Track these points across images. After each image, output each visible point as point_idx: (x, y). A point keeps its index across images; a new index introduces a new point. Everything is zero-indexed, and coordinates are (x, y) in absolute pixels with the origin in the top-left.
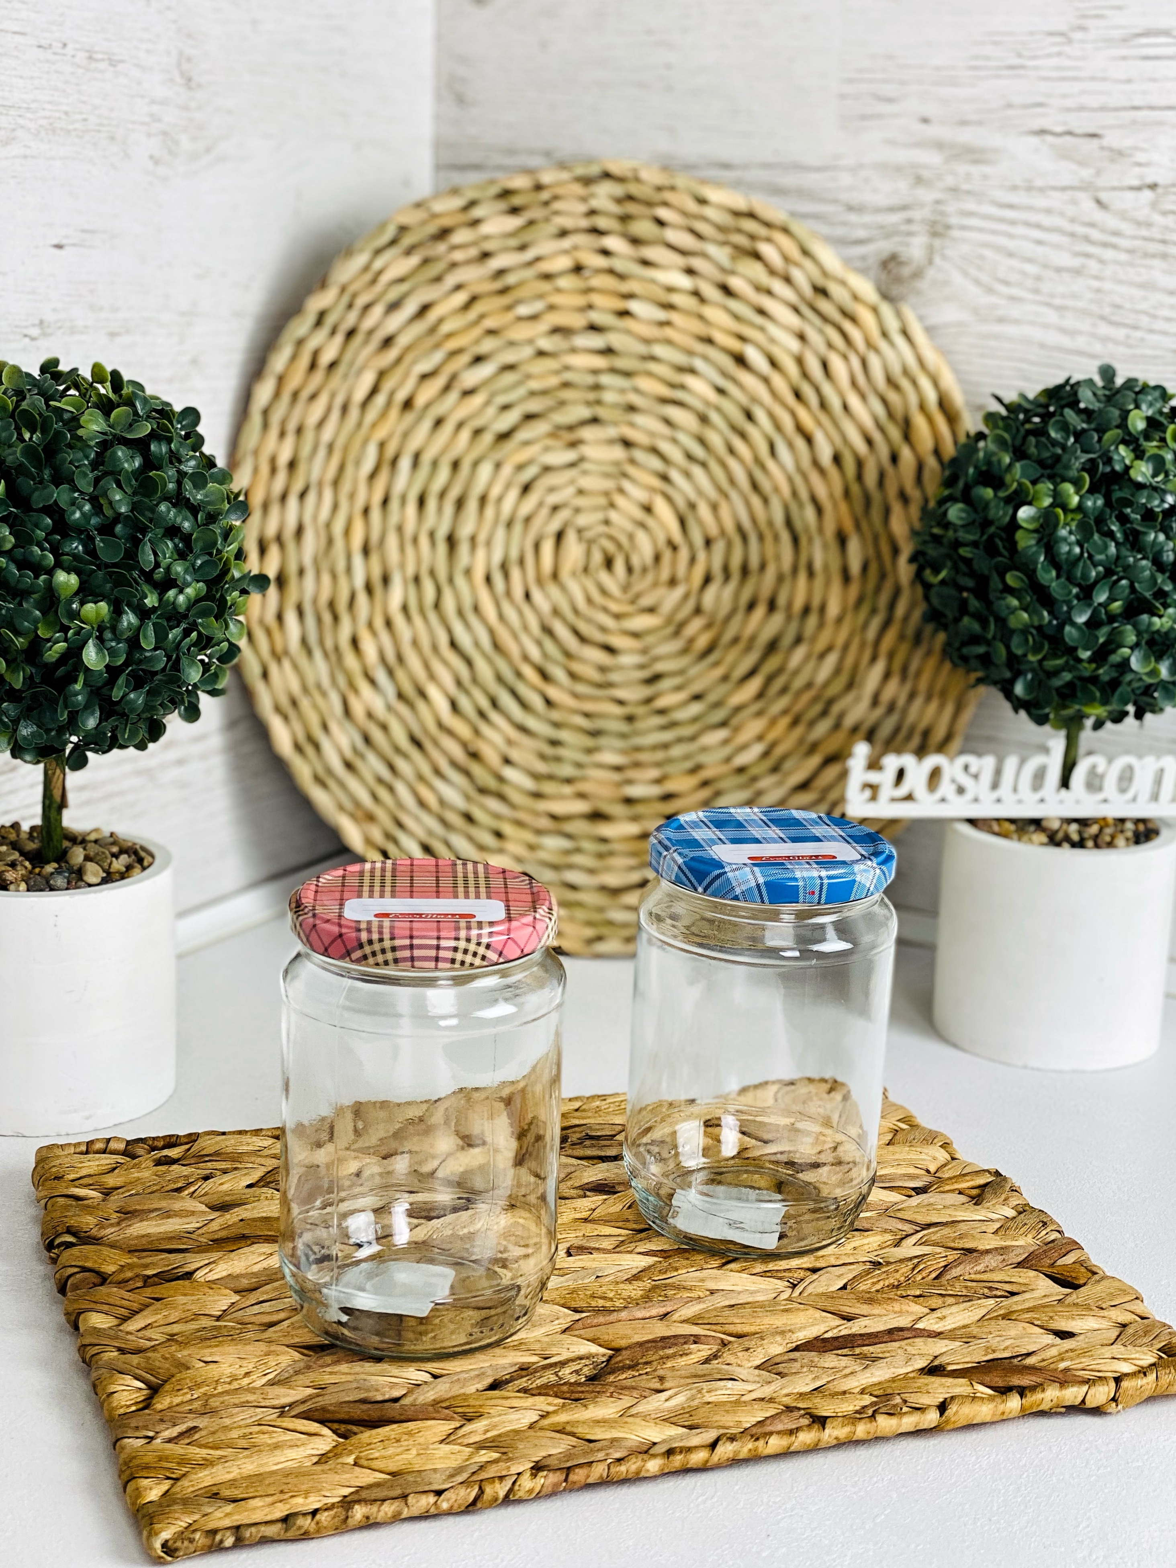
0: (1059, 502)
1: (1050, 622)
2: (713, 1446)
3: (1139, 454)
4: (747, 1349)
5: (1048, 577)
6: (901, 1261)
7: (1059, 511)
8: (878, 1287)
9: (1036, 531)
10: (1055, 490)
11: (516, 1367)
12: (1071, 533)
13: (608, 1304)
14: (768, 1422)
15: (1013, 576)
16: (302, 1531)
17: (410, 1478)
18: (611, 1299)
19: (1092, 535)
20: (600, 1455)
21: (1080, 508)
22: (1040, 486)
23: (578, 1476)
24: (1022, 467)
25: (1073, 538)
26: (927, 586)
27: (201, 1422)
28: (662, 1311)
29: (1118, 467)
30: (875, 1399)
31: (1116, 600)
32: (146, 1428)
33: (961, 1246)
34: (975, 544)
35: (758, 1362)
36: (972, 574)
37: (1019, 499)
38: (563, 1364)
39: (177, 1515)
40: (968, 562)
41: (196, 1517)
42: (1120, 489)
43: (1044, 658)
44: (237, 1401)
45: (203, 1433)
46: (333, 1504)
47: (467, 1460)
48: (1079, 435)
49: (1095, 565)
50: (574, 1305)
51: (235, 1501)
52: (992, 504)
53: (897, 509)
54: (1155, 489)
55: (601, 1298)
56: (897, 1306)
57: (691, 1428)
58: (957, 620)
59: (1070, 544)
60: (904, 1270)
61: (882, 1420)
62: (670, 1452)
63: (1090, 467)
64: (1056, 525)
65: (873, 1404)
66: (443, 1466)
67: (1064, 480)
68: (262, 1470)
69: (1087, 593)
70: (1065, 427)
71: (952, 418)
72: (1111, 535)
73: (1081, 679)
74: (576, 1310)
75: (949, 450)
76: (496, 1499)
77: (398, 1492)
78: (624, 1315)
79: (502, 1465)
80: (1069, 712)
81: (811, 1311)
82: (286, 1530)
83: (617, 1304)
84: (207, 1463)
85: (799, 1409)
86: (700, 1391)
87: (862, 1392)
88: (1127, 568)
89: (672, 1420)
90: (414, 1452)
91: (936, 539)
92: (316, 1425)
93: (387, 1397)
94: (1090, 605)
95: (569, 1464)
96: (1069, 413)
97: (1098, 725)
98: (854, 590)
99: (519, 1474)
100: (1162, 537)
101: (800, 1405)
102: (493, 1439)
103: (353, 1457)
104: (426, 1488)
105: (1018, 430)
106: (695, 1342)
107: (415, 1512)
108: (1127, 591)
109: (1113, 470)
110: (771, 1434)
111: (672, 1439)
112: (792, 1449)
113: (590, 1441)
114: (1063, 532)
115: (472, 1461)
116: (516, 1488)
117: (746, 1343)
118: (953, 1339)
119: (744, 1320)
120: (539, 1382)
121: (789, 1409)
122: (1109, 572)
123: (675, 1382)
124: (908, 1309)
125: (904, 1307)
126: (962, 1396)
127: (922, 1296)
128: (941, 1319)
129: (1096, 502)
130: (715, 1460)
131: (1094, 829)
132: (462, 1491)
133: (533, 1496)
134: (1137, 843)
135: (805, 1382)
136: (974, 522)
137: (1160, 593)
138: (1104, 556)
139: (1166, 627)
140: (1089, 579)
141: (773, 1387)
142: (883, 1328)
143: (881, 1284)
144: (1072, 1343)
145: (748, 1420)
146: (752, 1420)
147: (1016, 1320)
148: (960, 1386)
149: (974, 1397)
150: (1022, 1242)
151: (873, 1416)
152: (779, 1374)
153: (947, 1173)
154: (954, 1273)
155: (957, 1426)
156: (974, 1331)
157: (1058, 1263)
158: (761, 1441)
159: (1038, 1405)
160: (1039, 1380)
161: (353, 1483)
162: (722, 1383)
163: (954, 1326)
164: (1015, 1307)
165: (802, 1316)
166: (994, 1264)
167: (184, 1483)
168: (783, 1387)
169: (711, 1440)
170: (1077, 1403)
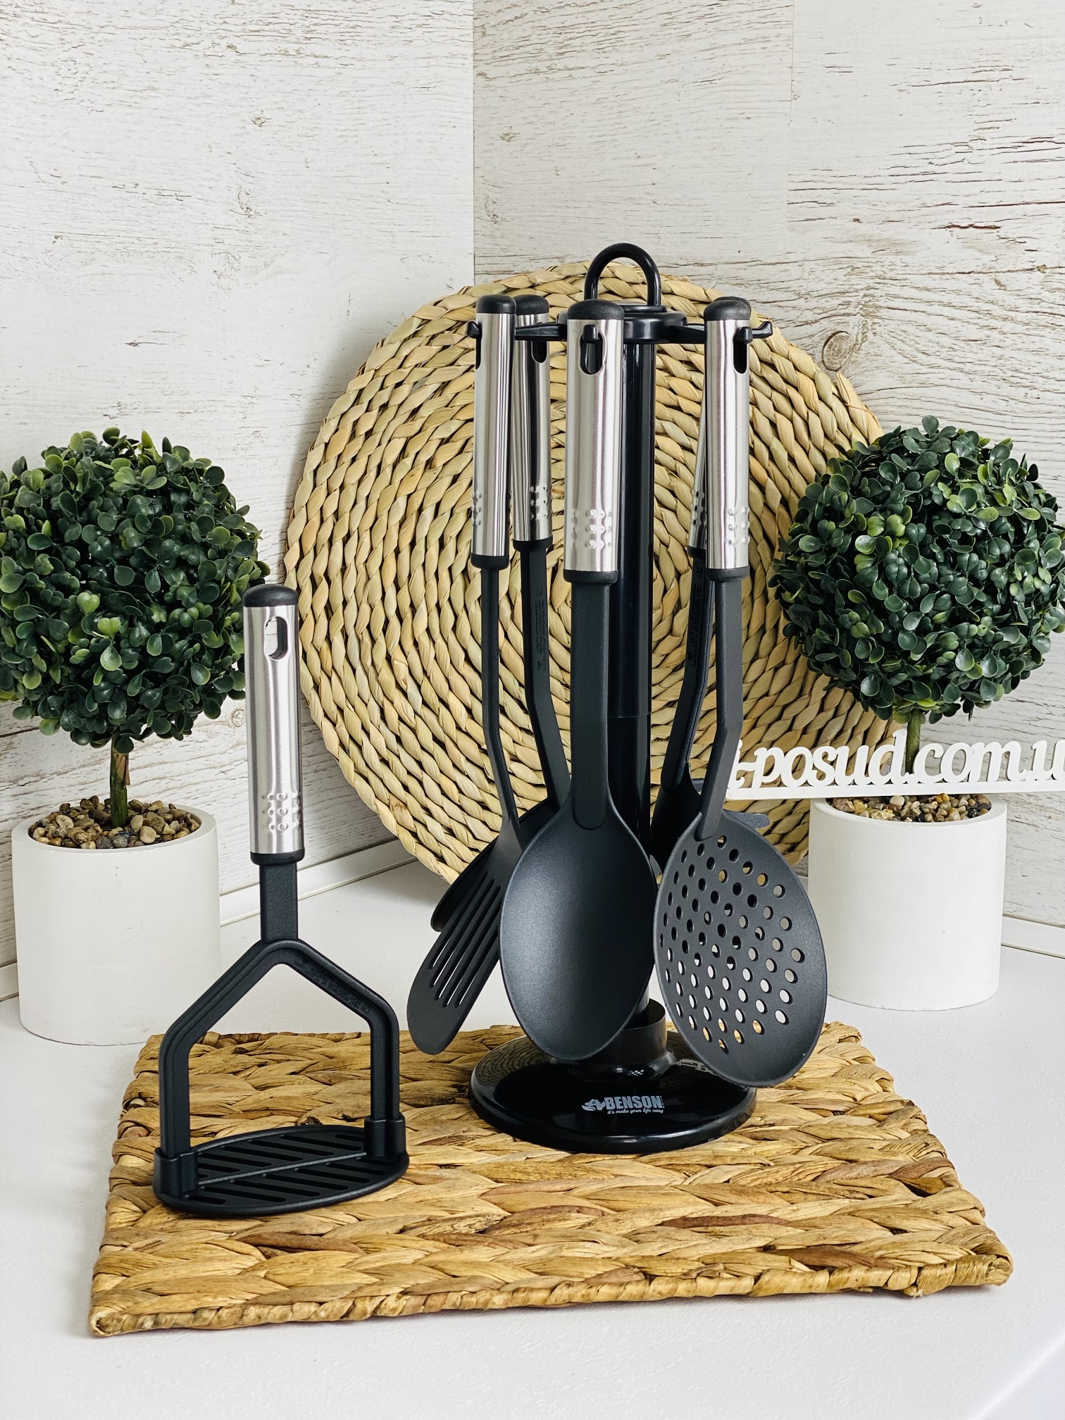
0: (889, 531)
1: (886, 631)
2: (553, 1289)
3: (955, 490)
4: (617, 1220)
5: (881, 592)
6: (785, 1165)
7: (888, 538)
8: (756, 1183)
9: (871, 555)
10: (886, 521)
11: (425, 1218)
12: (899, 556)
13: (524, 1177)
14: (606, 1275)
15: (853, 592)
16: (207, 1323)
17: (300, 1290)
18: (528, 1174)
19: (917, 557)
20: (458, 1288)
21: (906, 535)
22: (872, 519)
23: (436, 1302)
24: (858, 503)
25: (901, 560)
26: (785, 604)
27: (164, 1238)
28: (566, 1187)
29: (937, 501)
30: (703, 1265)
31: (941, 611)
32: (124, 1239)
33: (846, 1157)
34: (822, 568)
35: (625, 1232)
36: (821, 593)
37: (857, 529)
38: (462, 1219)
39: (115, 1301)
40: (816, 583)
41: (130, 1304)
42: (940, 519)
43: (883, 661)
44: (198, 1225)
45: (163, 1246)
46: (235, 1304)
47: (352, 1280)
48: (904, 476)
49: (920, 583)
50: (496, 1176)
51: (162, 1295)
52: (834, 535)
54: (969, 518)
55: (520, 1172)
56: (763, 1199)
57: (541, 1274)
58: (811, 632)
59: (899, 566)
60: (785, 1172)
61: (702, 1282)
62: (516, 1290)
63: (914, 502)
64: (887, 551)
65: (701, 1269)
66: (330, 1283)
67: (893, 513)
68: (191, 1275)
69: (915, 605)
70: (893, 469)
72: (933, 557)
73: (914, 678)
74: (497, 1181)
75: (803, 488)
76: (365, 1314)
77: (288, 1299)
78: (531, 1187)
79: (376, 1287)
80: (908, 706)
81: (691, 1197)
82: (195, 1320)
83: (532, 1178)
84: (155, 1267)
85: (634, 1267)
86: (560, 1248)
87: (698, 1260)
88: (948, 584)
89: (530, 1267)
90: (312, 1271)
91: (791, 565)
92: (253, 1248)
93: (314, 1231)
94: (918, 616)
95: (429, 1292)
96: (896, 457)
97: (935, 718)
99: (388, 1295)
100: (976, 557)
101: (637, 1265)
102: (379, 1268)
103: (265, 1272)
104: (310, 1299)
105: (856, 473)
106: (578, 1212)
107: (298, 1316)
108: (949, 603)
109: (933, 503)
110: (603, 1284)
111: (523, 1281)
112: (620, 1298)
113: (455, 1276)
114: (893, 556)
115: (355, 1282)
116: (383, 1306)
117: (619, 1215)
118: (797, 1227)
119: (626, 1199)
120: (436, 1231)
121: (627, 1266)
122: (933, 588)
123: (546, 1240)
124: (771, 1201)
125: (768, 1200)
126: (777, 1269)
127: (788, 1192)
128: (794, 1211)
129: (919, 530)
130: (552, 1300)
131: (934, 805)
132: (338, 1304)
133: (396, 1314)
134: (970, 816)
135: (652, 1249)
136: (821, 549)
137: (977, 604)
138: (927, 575)
139: (983, 633)
140: (916, 594)
141: (625, 1250)
142: (740, 1214)
143: (759, 1181)
144: (898, 1237)
145: (590, 1273)
146: (594, 1273)
147: (859, 1216)
148: (780, 1261)
149: (788, 1271)
150: (900, 1158)
151: (696, 1278)
152: (638, 1242)
153: (869, 1101)
154: (828, 1177)
155: (768, 1294)
156: (818, 1223)
157: (924, 1176)
158: (594, 1289)
159: (844, 1283)
160: (851, 1263)
161: (256, 1291)
162: (582, 1244)
163: (804, 1218)
164: (864, 1207)
165: (678, 1200)
166: (865, 1173)
167: (131, 1279)
168: (633, 1251)
169: (553, 1285)
170: (882, 1285)
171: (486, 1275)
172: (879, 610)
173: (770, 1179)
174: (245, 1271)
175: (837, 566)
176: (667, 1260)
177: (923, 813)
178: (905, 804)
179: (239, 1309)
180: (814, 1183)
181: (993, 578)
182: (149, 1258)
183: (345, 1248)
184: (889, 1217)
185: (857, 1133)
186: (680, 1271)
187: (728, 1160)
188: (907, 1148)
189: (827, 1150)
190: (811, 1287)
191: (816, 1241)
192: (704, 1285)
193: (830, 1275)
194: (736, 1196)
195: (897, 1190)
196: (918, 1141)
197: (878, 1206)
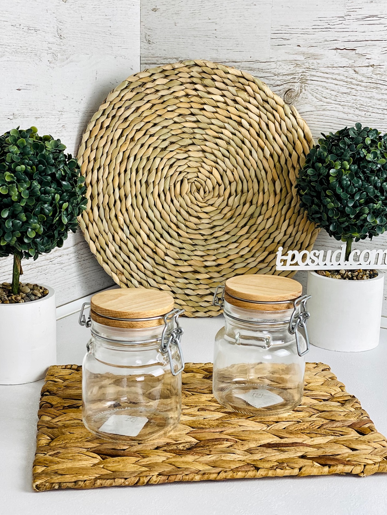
0: (343, 167)
1: (340, 206)
3: (369, 151)
4: (242, 444)
5: (340, 191)
6: (307, 422)
7: (343, 170)
9: (336, 177)
10: (341, 163)
11: (165, 443)
12: (347, 177)
13: (204, 427)
14: (240, 467)
15: (328, 191)
16: (80, 486)
17: (117, 473)
18: (205, 425)
19: (354, 178)
20: (181, 473)
21: (350, 169)
22: (337, 162)
23: (172, 478)
24: (331, 156)
25: (348, 179)
26: (301, 195)
27: (61, 451)
28: (220, 430)
29: (362, 156)
30: (278, 464)
31: (362, 199)
32: (45, 451)
33: (330, 419)
34: (316, 181)
35: (245, 449)
36: (316, 191)
37: (330, 167)
38: (180, 444)
39: (43, 477)
40: (314, 187)
41: (49, 478)
42: (363, 163)
43: (339, 218)
44: (75, 446)
45: (61, 454)
46: (91, 479)
47: (138, 469)
48: (349, 146)
49: (355, 188)
50: (193, 426)
51: (62, 475)
52: (321, 169)
53: (291, 171)
54: (374, 163)
55: (202, 425)
56: (299, 436)
57: (214, 467)
58: (311, 206)
59: (346, 181)
60: (307, 425)
61: (278, 470)
62: (204, 474)
63: (353, 156)
64: (342, 175)
65: (277, 465)
66: (129, 471)
67: (344, 160)
68: (73, 466)
69: (352, 196)
70: (345, 143)
71: (308, 142)
72: (360, 177)
73: (351, 224)
74: (193, 428)
75: (308, 152)
76: (144, 483)
77: (113, 477)
78: (207, 430)
79: (148, 472)
80: (348, 236)
81: (270, 435)
82: (75, 485)
83: (207, 427)
84: (58, 463)
86: (221, 456)
87: (276, 462)
88: (365, 188)
89: (209, 464)
90: (122, 465)
91: (304, 180)
92: (97, 455)
93: (121, 448)
94: (353, 201)
95: (169, 474)
96: (346, 139)
97: (357, 240)
98: (278, 198)
99: (153, 476)
100: (376, 178)
101: (252, 463)
102: (148, 464)
103: (103, 465)
104: (122, 477)
105: (330, 144)
106: (227, 441)
107: (117, 484)
108: (366, 196)
109: (360, 157)
110: (239, 471)
111: (206, 470)
113: (179, 468)
114: (344, 177)
115: (139, 470)
116: (151, 480)
117: (243, 442)
118: (314, 448)
119: (245, 435)
120: (170, 448)
122: (359, 190)
123: (215, 453)
124: (303, 437)
125: (301, 436)
126: (308, 466)
127: (309, 433)
128: (312, 441)
129: (355, 167)
130: (219, 478)
131: (356, 273)
132: (133, 479)
133: (156, 483)
134: (370, 278)
135: (257, 457)
136: (315, 174)
137: (376, 197)
138: (357, 185)
139: (379, 207)
140: (353, 192)
141: (246, 457)
142: (291, 442)
143: (297, 428)
144: (354, 452)
145: (233, 466)
146: (235, 467)
147: (338, 443)
148: (309, 462)
149: (312, 466)
150: (352, 419)
151: (276, 469)
152: (251, 453)
153: (337, 395)
154: (324, 427)
155: (305, 475)
156: (322, 446)
157: (362, 427)
158: (235, 473)
159: (335, 471)
160: (337, 463)
161: (100, 473)
162: (229, 454)
163: (316, 444)
164: (340, 440)
165: (266, 436)
166: (339, 425)
167: (49, 468)
168: (250, 457)
169: (219, 472)
170: (349, 472)
171: (192, 467)
172: (338, 198)
173: (301, 428)
174: (95, 465)
175: (322, 181)
176: (263, 461)
177: (353, 277)
178: (345, 273)
179: (93, 481)
180: (319, 429)
181: (383, 186)
182: (56, 459)
183: (134, 456)
184: (350, 444)
185: (334, 409)
186: (269, 466)
187: (284, 420)
188: (354, 415)
189: (323, 416)
190: (322, 473)
191: (323, 454)
192: (279, 472)
193: (329, 468)
194: (288, 435)
195: (352, 432)
196: (359, 412)
197: (346, 439)
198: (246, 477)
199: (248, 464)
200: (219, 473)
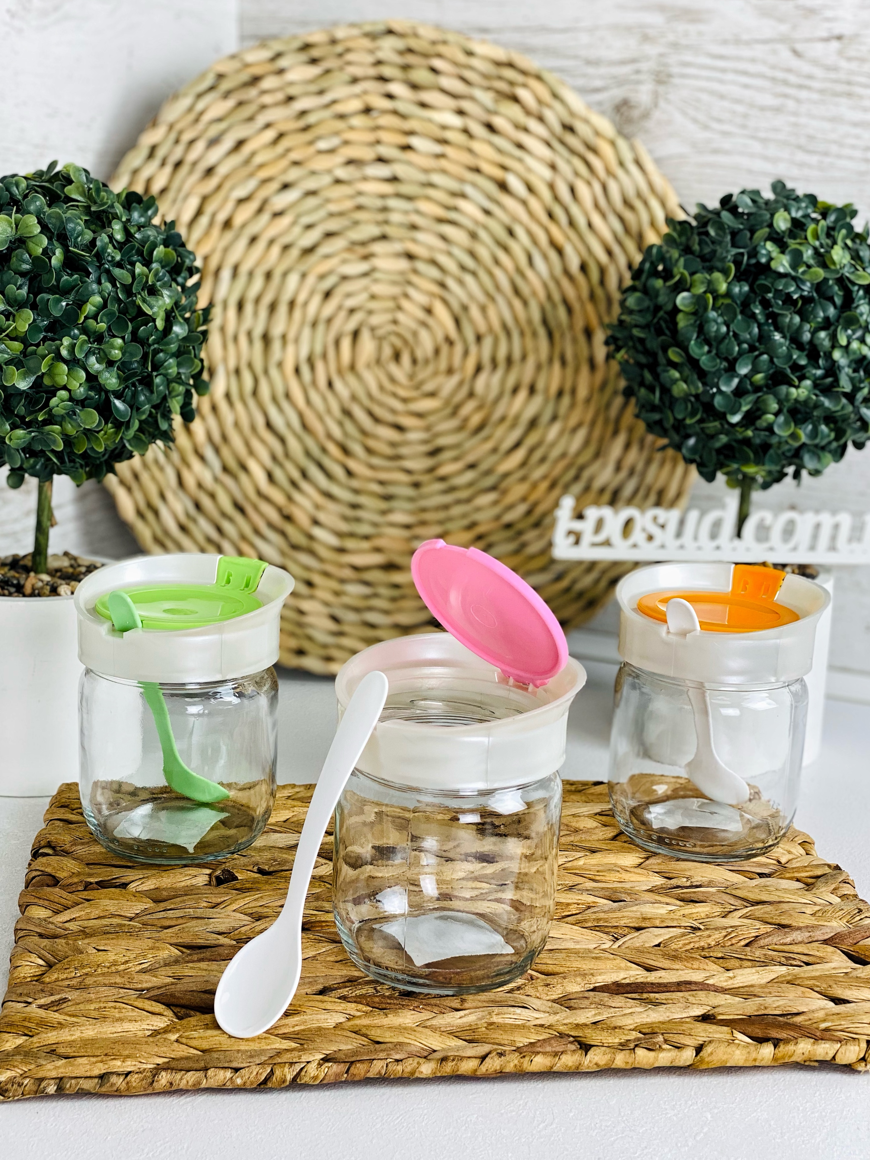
4: (547, 985)
6: (716, 929)
8: (688, 947)
11: (345, 979)
14: (539, 1044)
16: (115, 1089)
17: (215, 1055)
20: (382, 1055)
23: (359, 1070)
27: (71, 995)
30: (641, 1035)
32: (28, 995)
33: (778, 922)
35: (554, 997)
39: (16, 1063)
41: (31, 1066)
44: (107, 982)
45: (70, 1003)
46: (145, 1069)
47: (269, 1045)
51: (67, 1057)
56: (696, 964)
57: (470, 1041)
60: (717, 936)
61: (639, 1053)
62: (445, 1059)
65: (639, 1039)
66: (248, 1049)
68: (99, 1036)
76: (284, 1081)
77: (202, 1064)
79: (296, 1054)
81: (619, 960)
82: (102, 1085)
84: (60, 1026)
85: (568, 1035)
86: (490, 1014)
87: (633, 1029)
89: (458, 1034)
92: (164, 1007)
95: (353, 1059)
99: (308, 1062)
101: (571, 1033)
102: (299, 1032)
103: (177, 1035)
104: (226, 1065)
107: (213, 1083)
110: (537, 1054)
111: (450, 1049)
113: (378, 1043)
115: (274, 1047)
116: (303, 1073)
117: (549, 980)
118: (736, 995)
119: (557, 962)
120: (358, 993)
123: (477, 1005)
124: (706, 967)
125: (702, 966)
126: (720, 1041)
127: (722, 958)
128: (731, 978)
130: (483, 1070)
132: (255, 1070)
133: (317, 1082)
135: (586, 1016)
141: (557, 1017)
142: (675, 981)
143: (692, 945)
144: (841, 1008)
145: (522, 1041)
146: (526, 1041)
147: (798, 985)
148: (720, 1032)
149: (732, 1041)
150: (834, 924)
151: (634, 1049)
152: (569, 1008)
153: (794, 864)
154: (762, 942)
155: (711, 1066)
156: (756, 990)
157: (860, 943)
158: (527, 1059)
159: (790, 1057)
160: (796, 1035)
161: (168, 1055)
162: (512, 1009)
163: (741, 985)
164: (802, 975)
165: (609, 964)
166: (800, 939)
167: (35, 1039)
168: (566, 1018)
169: (484, 1053)
170: (828, 1059)
171: (412, 1042)
173: (702, 944)
174: (156, 1033)
176: (603, 1029)
179: (149, 1074)
180: (748, 949)
182: (55, 1017)
184: (830, 986)
185: (787, 897)
186: (617, 1041)
187: (657, 923)
188: (841, 913)
189: (758, 914)
190: (755, 1060)
191: (758, 1010)
192: (643, 1058)
193: (775, 1047)
194: (668, 961)
195: (836, 958)
196: (850, 907)
197: (817, 974)
198: (555, 1069)
199: (562, 1035)
200: (483, 1058)
